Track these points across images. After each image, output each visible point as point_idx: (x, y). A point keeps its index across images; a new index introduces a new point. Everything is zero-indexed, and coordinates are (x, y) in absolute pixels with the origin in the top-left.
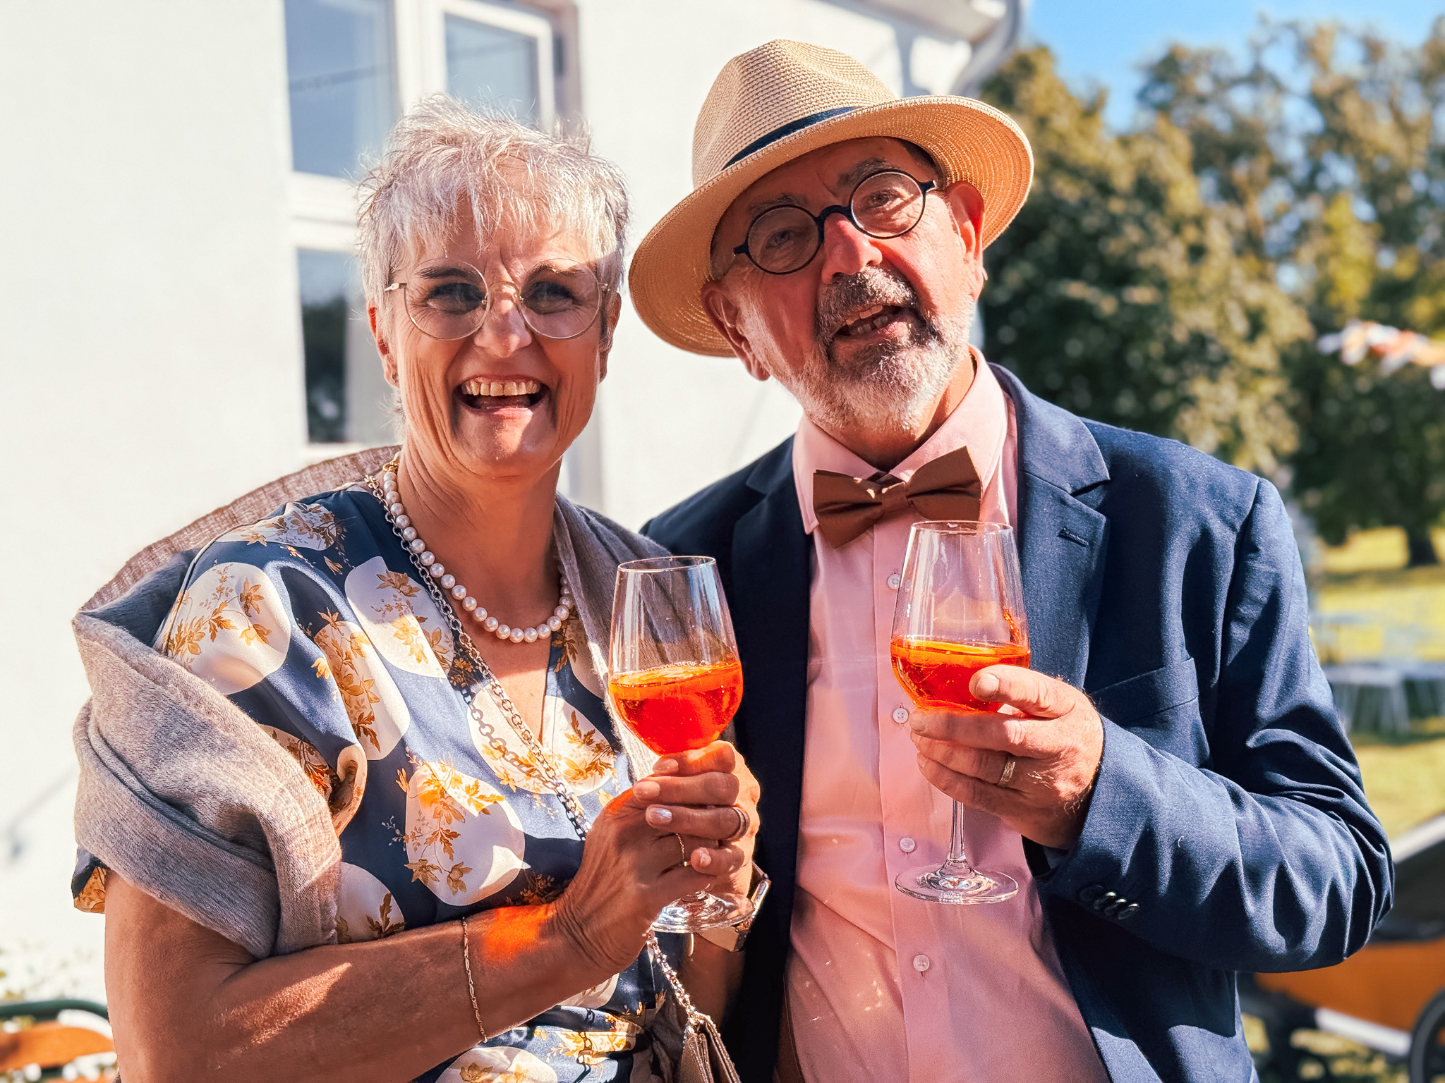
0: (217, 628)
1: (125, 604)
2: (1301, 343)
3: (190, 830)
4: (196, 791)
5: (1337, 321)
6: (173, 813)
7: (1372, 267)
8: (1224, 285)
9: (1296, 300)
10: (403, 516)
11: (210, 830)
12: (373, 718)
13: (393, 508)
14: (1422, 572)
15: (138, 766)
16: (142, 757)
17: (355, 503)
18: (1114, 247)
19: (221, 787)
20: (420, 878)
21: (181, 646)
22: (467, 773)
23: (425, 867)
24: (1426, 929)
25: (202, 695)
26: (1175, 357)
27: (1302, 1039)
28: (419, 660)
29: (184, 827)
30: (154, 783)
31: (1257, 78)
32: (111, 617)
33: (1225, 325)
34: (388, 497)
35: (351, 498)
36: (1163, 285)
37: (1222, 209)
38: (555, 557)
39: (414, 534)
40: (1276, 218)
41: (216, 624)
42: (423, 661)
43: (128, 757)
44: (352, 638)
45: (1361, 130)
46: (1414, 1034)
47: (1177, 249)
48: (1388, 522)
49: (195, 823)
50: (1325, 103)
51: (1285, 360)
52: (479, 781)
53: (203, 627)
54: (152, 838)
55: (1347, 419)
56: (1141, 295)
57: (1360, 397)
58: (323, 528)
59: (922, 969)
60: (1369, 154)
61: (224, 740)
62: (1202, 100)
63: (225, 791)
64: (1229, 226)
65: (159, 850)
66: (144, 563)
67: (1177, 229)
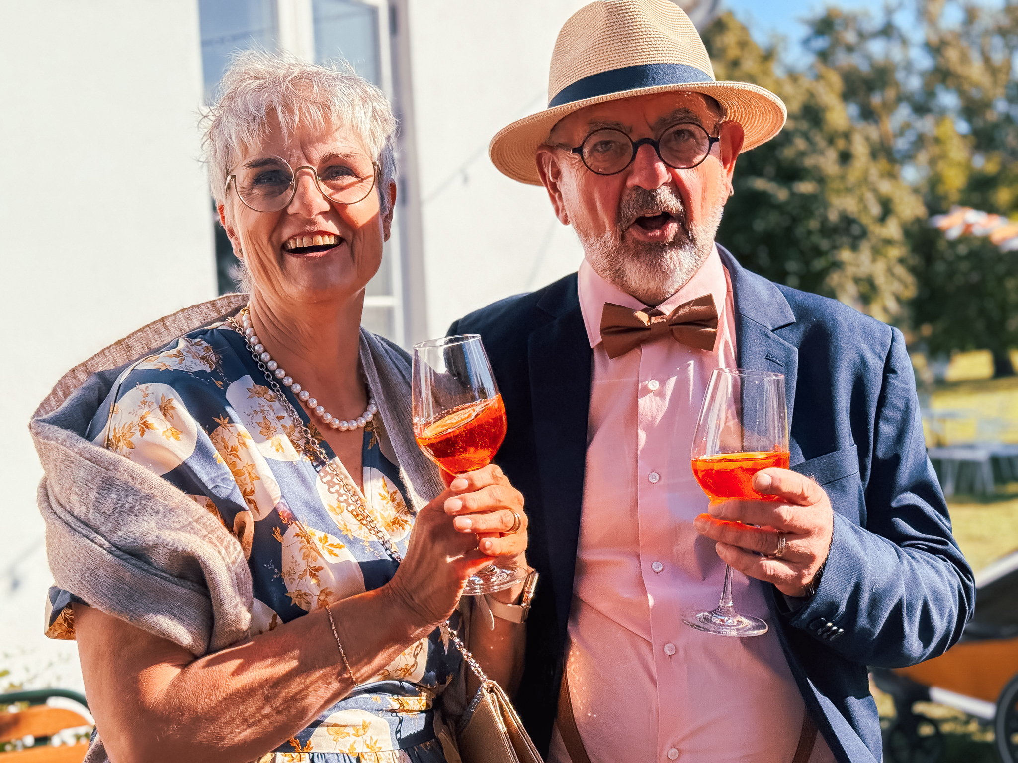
0: (145, 429)
1: (64, 412)
2: (918, 221)
3: (148, 572)
4: (151, 544)
5: (944, 205)
6: (134, 561)
7: (968, 166)
8: (865, 180)
9: (916, 191)
10: (260, 345)
11: (162, 570)
12: (253, 492)
13: (252, 340)
14: (1004, 381)
15: (103, 529)
16: (105, 523)
17: (224, 337)
18: (788, 153)
19: (168, 540)
20: (297, 602)
21: (118, 442)
22: (318, 529)
23: (300, 595)
24: (1006, 631)
25: (144, 477)
26: (829, 231)
27: (920, 708)
28: (278, 450)
29: (143, 570)
30: (116, 541)
31: (888, 31)
32: (58, 421)
33: (865, 208)
34: (247, 332)
35: (222, 334)
36: (821, 180)
37: (861, 125)
38: (362, 371)
39: (268, 357)
40: (901, 132)
41: (144, 427)
42: (280, 451)
43: (92, 523)
44: (239, 435)
45: (959, 69)
46: (998, 705)
47: (831, 155)
48: (980, 346)
49: (150, 567)
50: (935, 49)
51: (907, 233)
52: (327, 534)
53: (133, 429)
54: (120, 579)
55: (951, 274)
56: (805, 187)
57: (960, 258)
58: (206, 356)
59: (669, 653)
60: (966, 87)
61: (164, 506)
62: (850, 49)
63: (172, 542)
64: (867, 139)
65: (126, 587)
66: (71, 382)
67: (831, 141)
